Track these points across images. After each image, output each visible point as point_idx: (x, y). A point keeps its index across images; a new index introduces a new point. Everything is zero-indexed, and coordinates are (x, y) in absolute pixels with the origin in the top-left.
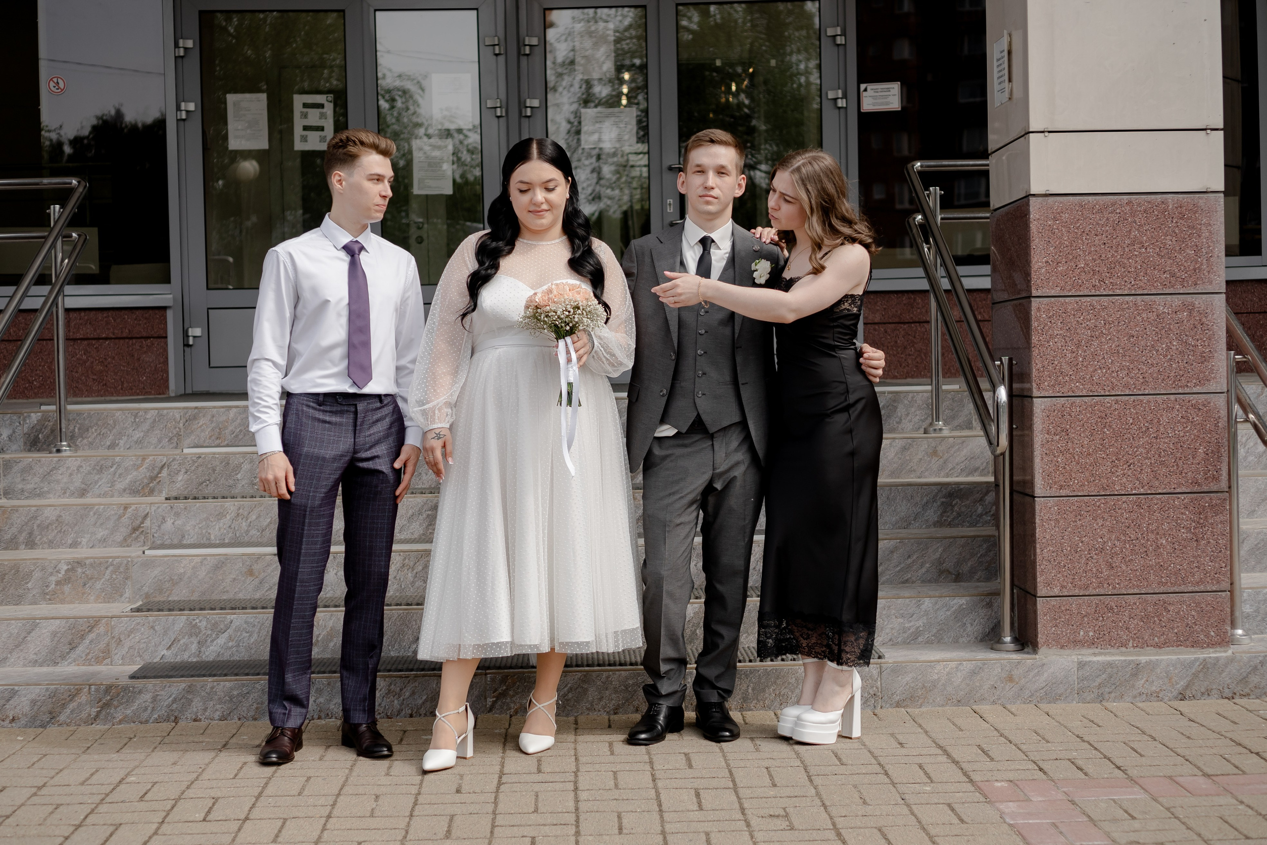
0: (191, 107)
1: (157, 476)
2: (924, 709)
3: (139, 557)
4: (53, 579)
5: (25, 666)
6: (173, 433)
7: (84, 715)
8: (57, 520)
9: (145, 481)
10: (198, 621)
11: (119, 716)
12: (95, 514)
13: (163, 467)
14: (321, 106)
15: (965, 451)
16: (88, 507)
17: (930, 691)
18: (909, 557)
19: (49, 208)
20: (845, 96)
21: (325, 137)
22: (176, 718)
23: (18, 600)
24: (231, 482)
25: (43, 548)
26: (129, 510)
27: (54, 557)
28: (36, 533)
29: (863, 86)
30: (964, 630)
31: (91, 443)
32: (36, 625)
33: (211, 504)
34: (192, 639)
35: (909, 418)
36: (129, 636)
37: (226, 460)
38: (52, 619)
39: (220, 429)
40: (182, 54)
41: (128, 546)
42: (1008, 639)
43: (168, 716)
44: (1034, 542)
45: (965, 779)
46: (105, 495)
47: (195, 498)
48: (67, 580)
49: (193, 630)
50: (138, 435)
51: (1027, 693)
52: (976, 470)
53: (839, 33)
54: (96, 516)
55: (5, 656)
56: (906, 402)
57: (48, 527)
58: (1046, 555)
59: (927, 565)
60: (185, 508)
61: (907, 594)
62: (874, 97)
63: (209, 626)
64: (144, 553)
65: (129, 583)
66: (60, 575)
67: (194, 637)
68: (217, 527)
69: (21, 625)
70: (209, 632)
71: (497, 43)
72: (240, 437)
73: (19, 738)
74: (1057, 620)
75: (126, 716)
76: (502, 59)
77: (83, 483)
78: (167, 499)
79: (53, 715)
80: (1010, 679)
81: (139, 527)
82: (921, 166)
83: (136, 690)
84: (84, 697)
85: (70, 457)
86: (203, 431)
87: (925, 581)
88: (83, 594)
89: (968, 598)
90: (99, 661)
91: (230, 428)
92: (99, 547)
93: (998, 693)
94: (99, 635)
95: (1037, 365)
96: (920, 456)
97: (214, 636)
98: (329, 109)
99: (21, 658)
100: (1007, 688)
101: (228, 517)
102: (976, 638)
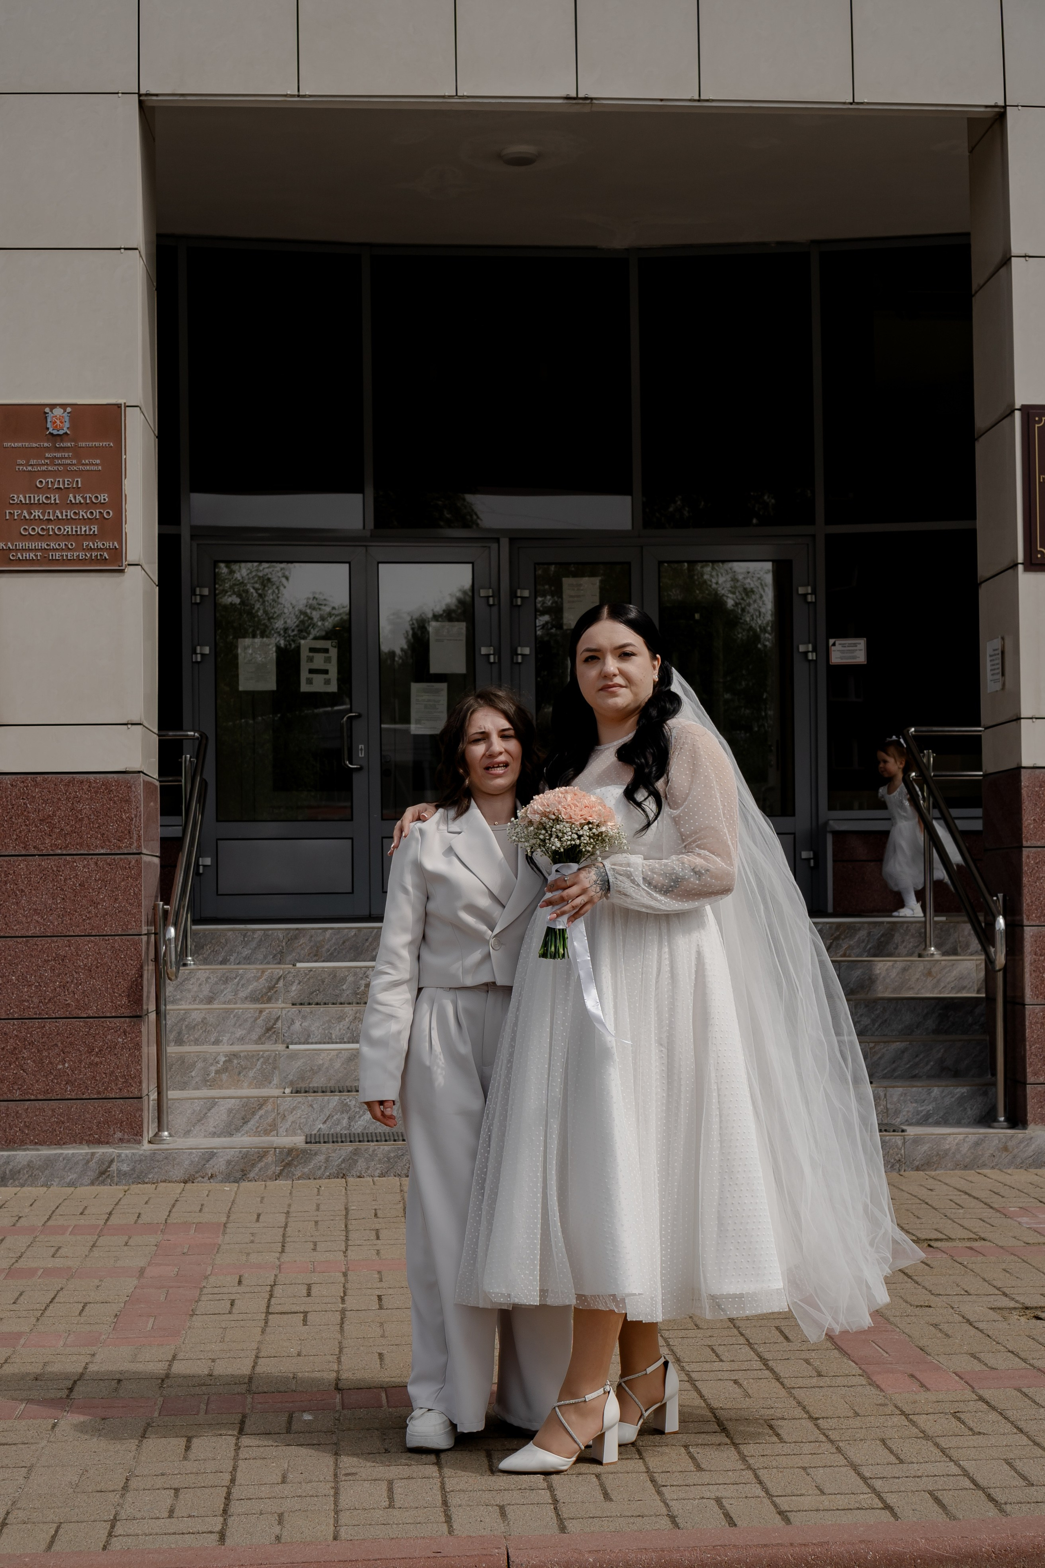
0: (207, 650)
1: (274, 987)
2: (937, 1172)
3: (284, 1051)
4: (213, 1068)
5: (205, 1137)
6: (276, 951)
7: (270, 1172)
8: (202, 1021)
9: (264, 990)
10: (348, 1100)
11: (298, 1173)
12: (234, 1017)
13: (279, 978)
14: (326, 651)
15: (955, 972)
16: (227, 1011)
17: (943, 1158)
18: (917, 1056)
19: (182, 758)
20: (815, 650)
21: (330, 679)
22: (344, 1175)
23: (183, 1086)
24: (338, 992)
25: (190, 1045)
26: (264, 1013)
27: (214, 1050)
28: (184, 1032)
29: (831, 641)
30: (966, 1114)
31: (205, 959)
32: (215, 1104)
33: (333, 1010)
34: (343, 1115)
35: (904, 944)
36: (292, 1113)
37: (333, 972)
38: (229, 1098)
39: (317, 947)
40: (198, 601)
41: (262, 1044)
42: (1002, 1119)
43: (338, 1174)
44: (1023, 1039)
45: (986, 1206)
46: (229, 1002)
47: (317, 1004)
48: (225, 1069)
49: (344, 1108)
50: (246, 952)
51: (1019, 1160)
52: (964, 988)
53: (810, 591)
54: (236, 1018)
55: (189, 1128)
56: (902, 931)
57: (194, 1027)
58: (1033, 1051)
59: (932, 1063)
60: (311, 1013)
61: (919, 1084)
62: (842, 652)
63: (357, 1105)
64: (288, 1047)
65: (277, 1072)
66: (219, 1066)
67: (345, 1114)
68: (338, 1028)
69: (202, 1103)
70: (358, 1110)
71: (491, 594)
72: (335, 954)
73: (226, 1188)
74: (1041, 1102)
75: (304, 1174)
76: (495, 609)
77: (210, 992)
78: (293, 1004)
79: (245, 1172)
80: (1006, 1149)
81: (272, 1027)
82: (915, 731)
83: (313, 1152)
84: (270, 1158)
85: (200, 969)
86: (302, 949)
87: (929, 1077)
88: (238, 1081)
89: (968, 1088)
90: (267, 1133)
91: (326, 947)
92: (238, 1045)
93: (996, 1160)
94: (267, 1112)
95: (1027, 899)
96: (917, 976)
97: (361, 1113)
98: (334, 653)
99: (203, 1130)
100: (1003, 1156)
101: (347, 1020)
102: (975, 1120)
